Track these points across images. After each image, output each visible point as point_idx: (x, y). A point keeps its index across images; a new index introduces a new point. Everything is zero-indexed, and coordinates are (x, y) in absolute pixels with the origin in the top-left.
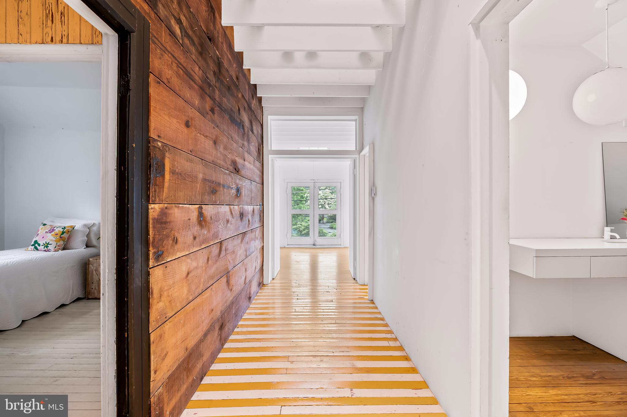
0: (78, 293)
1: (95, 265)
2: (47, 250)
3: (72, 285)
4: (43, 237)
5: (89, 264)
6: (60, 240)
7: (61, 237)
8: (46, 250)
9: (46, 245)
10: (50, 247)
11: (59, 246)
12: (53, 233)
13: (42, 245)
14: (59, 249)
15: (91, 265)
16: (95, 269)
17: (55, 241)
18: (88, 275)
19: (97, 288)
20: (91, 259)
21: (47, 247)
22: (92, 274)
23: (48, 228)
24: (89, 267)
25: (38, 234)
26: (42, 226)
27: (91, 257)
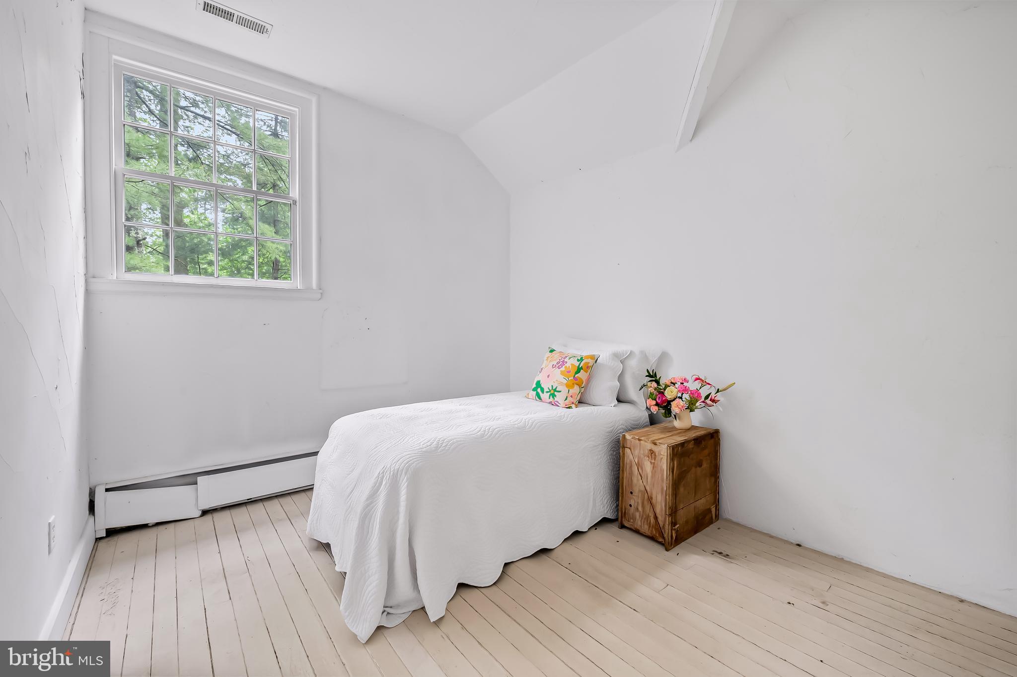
0: (604, 510)
1: (636, 452)
2: (555, 403)
3: (594, 488)
4: (548, 376)
5: (624, 447)
6: (573, 384)
7: (575, 379)
8: (551, 402)
9: (552, 392)
10: (560, 398)
11: (571, 397)
12: (563, 369)
13: (547, 392)
14: (573, 403)
15: (627, 451)
16: (636, 461)
17: (567, 386)
18: (623, 471)
19: (640, 509)
20: (628, 437)
21: (553, 396)
22: (631, 473)
23: (556, 357)
24: (624, 454)
25: (542, 369)
26: (549, 354)
27: (629, 430)
